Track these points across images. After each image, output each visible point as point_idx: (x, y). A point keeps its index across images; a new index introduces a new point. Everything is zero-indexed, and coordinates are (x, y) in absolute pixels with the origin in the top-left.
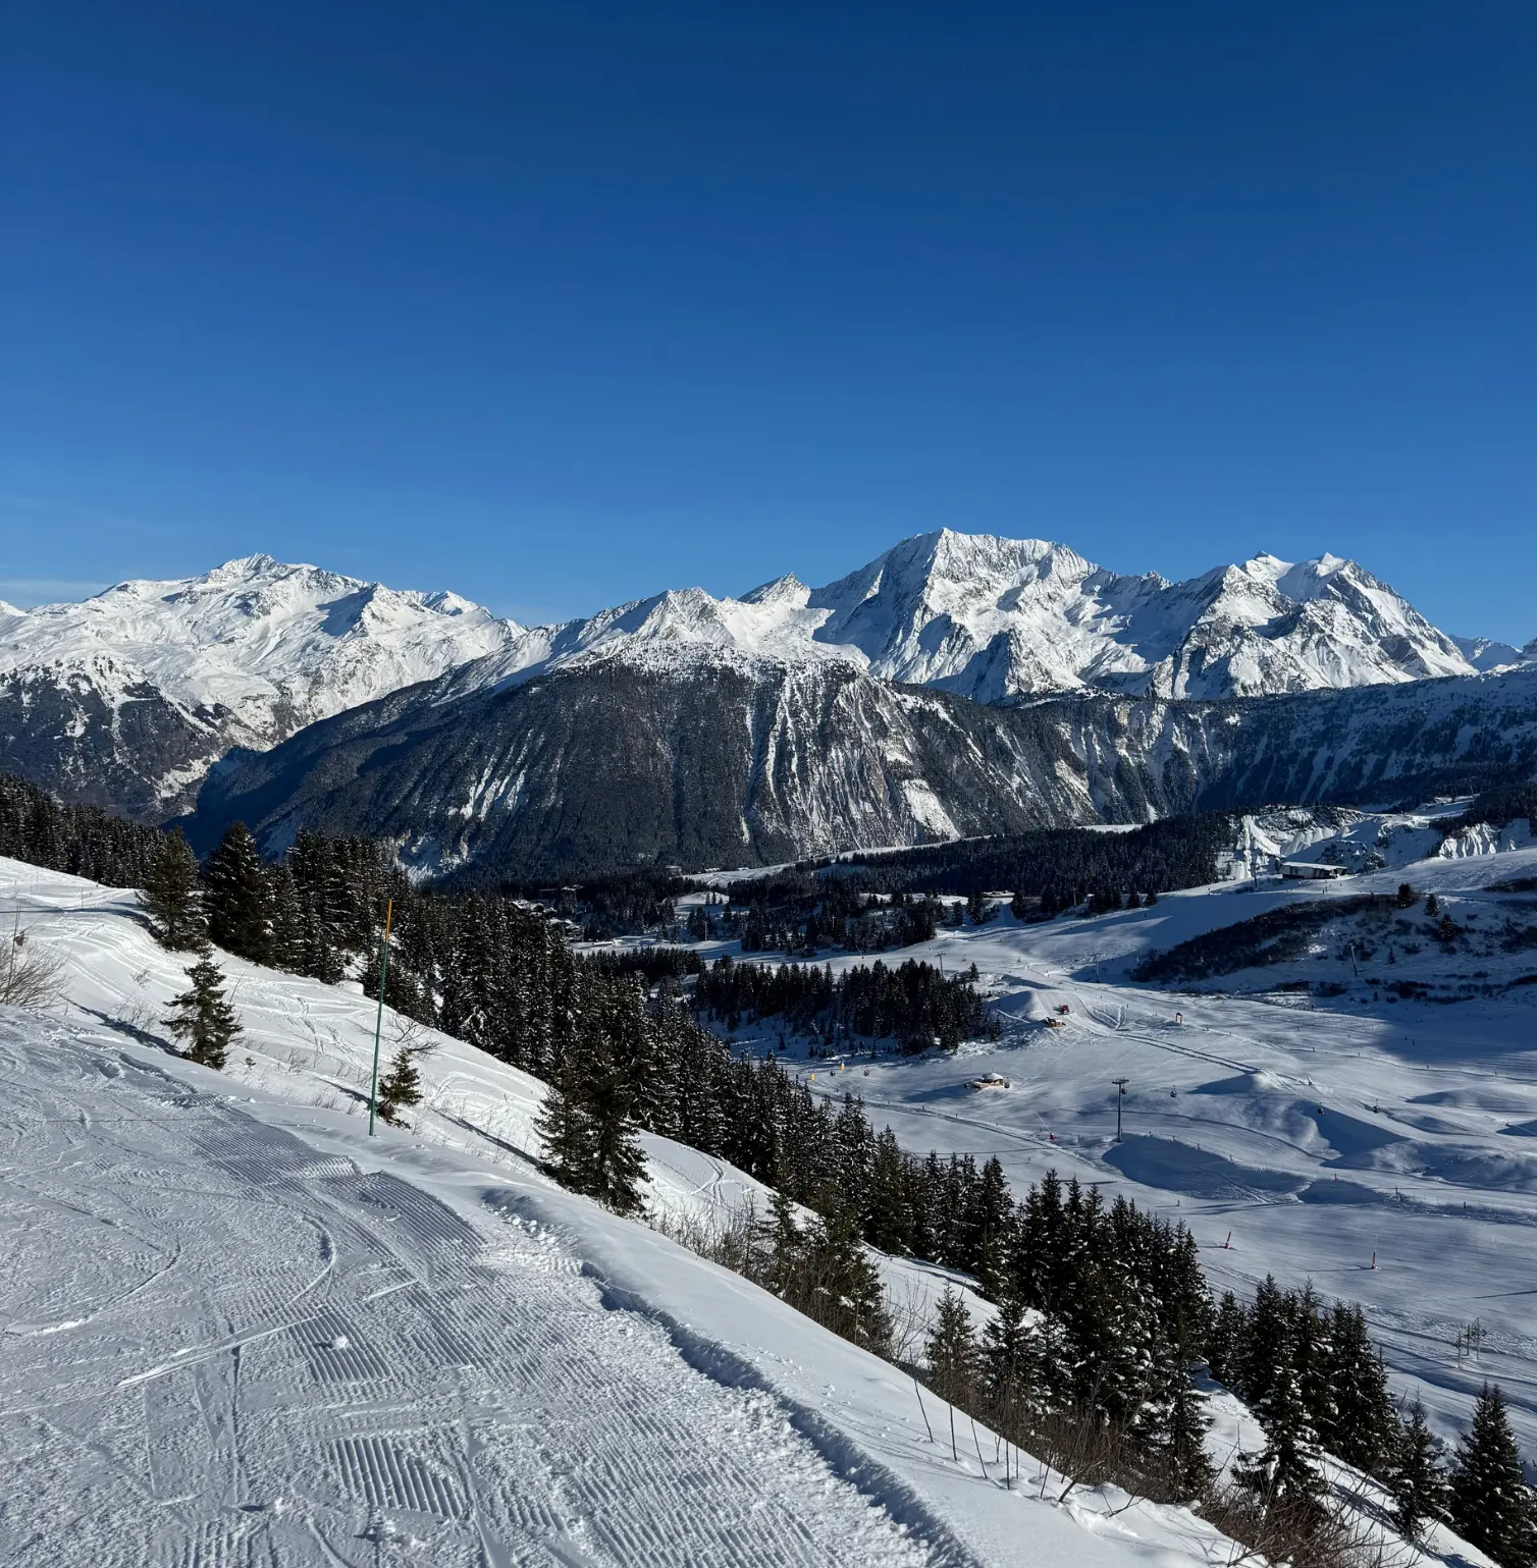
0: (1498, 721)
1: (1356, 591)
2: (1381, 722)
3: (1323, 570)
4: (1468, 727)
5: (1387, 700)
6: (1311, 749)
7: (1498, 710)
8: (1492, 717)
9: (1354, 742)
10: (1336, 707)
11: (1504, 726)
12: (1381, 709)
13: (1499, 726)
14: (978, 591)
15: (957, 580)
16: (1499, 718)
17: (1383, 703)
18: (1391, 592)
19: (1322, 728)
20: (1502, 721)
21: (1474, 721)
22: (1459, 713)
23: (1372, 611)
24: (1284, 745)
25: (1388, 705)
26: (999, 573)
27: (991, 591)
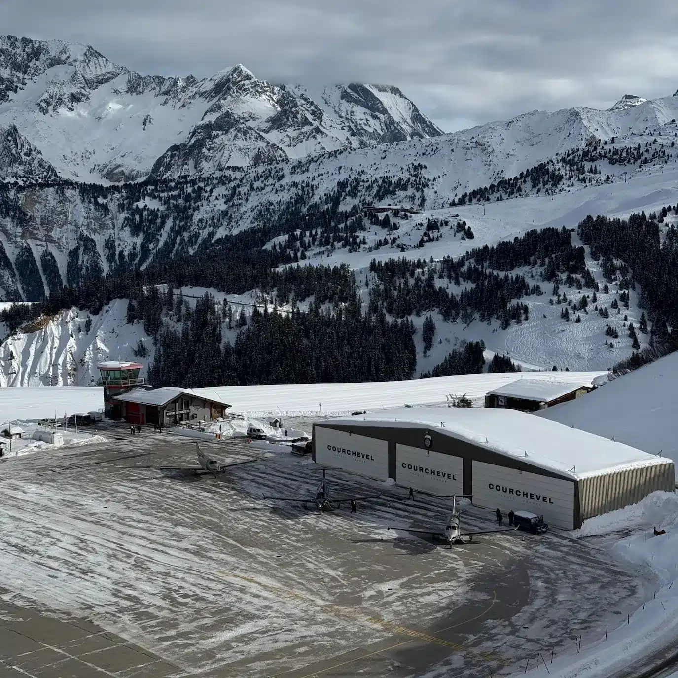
0: (375, 192)
2: (274, 198)
4: (348, 198)
5: (283, 176)
6: (211, 229)
7: (376, 181)
8: (369, 188)
9: (249, 221)
10: (238, 186)
11: (380, 197)
12: (277, 185)
13: (375, 197)
16: (375, 189)
17: (279, 180)
19: (223, 207)
20: (378, 192)
21: (353, 193)
22: (342, 185)
23: (384, 111)
24: (185, 228)
25: (283, 182)
26: (25, 73)
27: (16, 91)
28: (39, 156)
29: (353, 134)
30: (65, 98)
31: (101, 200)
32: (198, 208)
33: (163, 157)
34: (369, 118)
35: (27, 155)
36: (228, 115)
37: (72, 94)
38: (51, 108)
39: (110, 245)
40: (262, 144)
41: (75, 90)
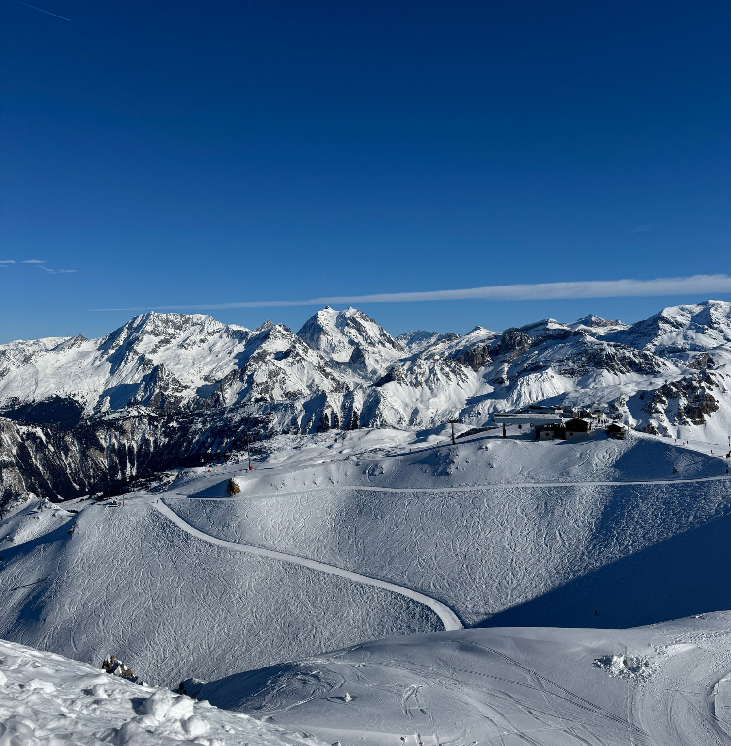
1: (360, 324)
3: (348, 315)
14: (167, 340)
15: (156, 335)
18: (375, 323)
23: (366, 332)
26: (180, 330)
27: (175, 339)
28: (173, 376)
29: (321, 359)
30: (198, 342)
31: (155, 423)
32: (191, 427)
33: (228, 375)
34: (358, 335)
35: (167, 376)
36: (265, 351)
37: (201, 340)
38: (189, 347)
39: (155, 442)
40: (274, 367)
41: (202, 337)
